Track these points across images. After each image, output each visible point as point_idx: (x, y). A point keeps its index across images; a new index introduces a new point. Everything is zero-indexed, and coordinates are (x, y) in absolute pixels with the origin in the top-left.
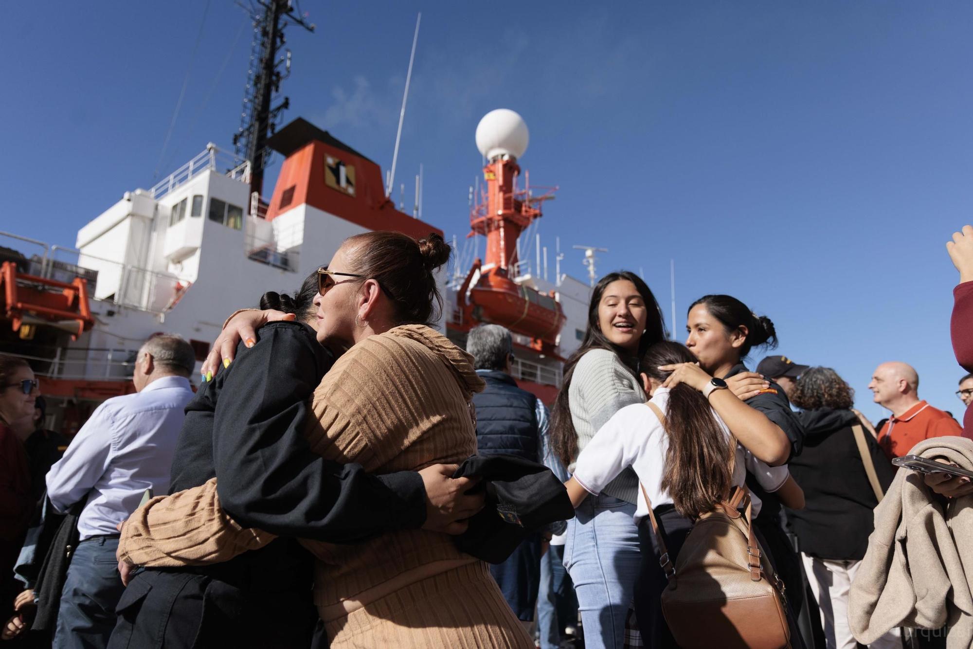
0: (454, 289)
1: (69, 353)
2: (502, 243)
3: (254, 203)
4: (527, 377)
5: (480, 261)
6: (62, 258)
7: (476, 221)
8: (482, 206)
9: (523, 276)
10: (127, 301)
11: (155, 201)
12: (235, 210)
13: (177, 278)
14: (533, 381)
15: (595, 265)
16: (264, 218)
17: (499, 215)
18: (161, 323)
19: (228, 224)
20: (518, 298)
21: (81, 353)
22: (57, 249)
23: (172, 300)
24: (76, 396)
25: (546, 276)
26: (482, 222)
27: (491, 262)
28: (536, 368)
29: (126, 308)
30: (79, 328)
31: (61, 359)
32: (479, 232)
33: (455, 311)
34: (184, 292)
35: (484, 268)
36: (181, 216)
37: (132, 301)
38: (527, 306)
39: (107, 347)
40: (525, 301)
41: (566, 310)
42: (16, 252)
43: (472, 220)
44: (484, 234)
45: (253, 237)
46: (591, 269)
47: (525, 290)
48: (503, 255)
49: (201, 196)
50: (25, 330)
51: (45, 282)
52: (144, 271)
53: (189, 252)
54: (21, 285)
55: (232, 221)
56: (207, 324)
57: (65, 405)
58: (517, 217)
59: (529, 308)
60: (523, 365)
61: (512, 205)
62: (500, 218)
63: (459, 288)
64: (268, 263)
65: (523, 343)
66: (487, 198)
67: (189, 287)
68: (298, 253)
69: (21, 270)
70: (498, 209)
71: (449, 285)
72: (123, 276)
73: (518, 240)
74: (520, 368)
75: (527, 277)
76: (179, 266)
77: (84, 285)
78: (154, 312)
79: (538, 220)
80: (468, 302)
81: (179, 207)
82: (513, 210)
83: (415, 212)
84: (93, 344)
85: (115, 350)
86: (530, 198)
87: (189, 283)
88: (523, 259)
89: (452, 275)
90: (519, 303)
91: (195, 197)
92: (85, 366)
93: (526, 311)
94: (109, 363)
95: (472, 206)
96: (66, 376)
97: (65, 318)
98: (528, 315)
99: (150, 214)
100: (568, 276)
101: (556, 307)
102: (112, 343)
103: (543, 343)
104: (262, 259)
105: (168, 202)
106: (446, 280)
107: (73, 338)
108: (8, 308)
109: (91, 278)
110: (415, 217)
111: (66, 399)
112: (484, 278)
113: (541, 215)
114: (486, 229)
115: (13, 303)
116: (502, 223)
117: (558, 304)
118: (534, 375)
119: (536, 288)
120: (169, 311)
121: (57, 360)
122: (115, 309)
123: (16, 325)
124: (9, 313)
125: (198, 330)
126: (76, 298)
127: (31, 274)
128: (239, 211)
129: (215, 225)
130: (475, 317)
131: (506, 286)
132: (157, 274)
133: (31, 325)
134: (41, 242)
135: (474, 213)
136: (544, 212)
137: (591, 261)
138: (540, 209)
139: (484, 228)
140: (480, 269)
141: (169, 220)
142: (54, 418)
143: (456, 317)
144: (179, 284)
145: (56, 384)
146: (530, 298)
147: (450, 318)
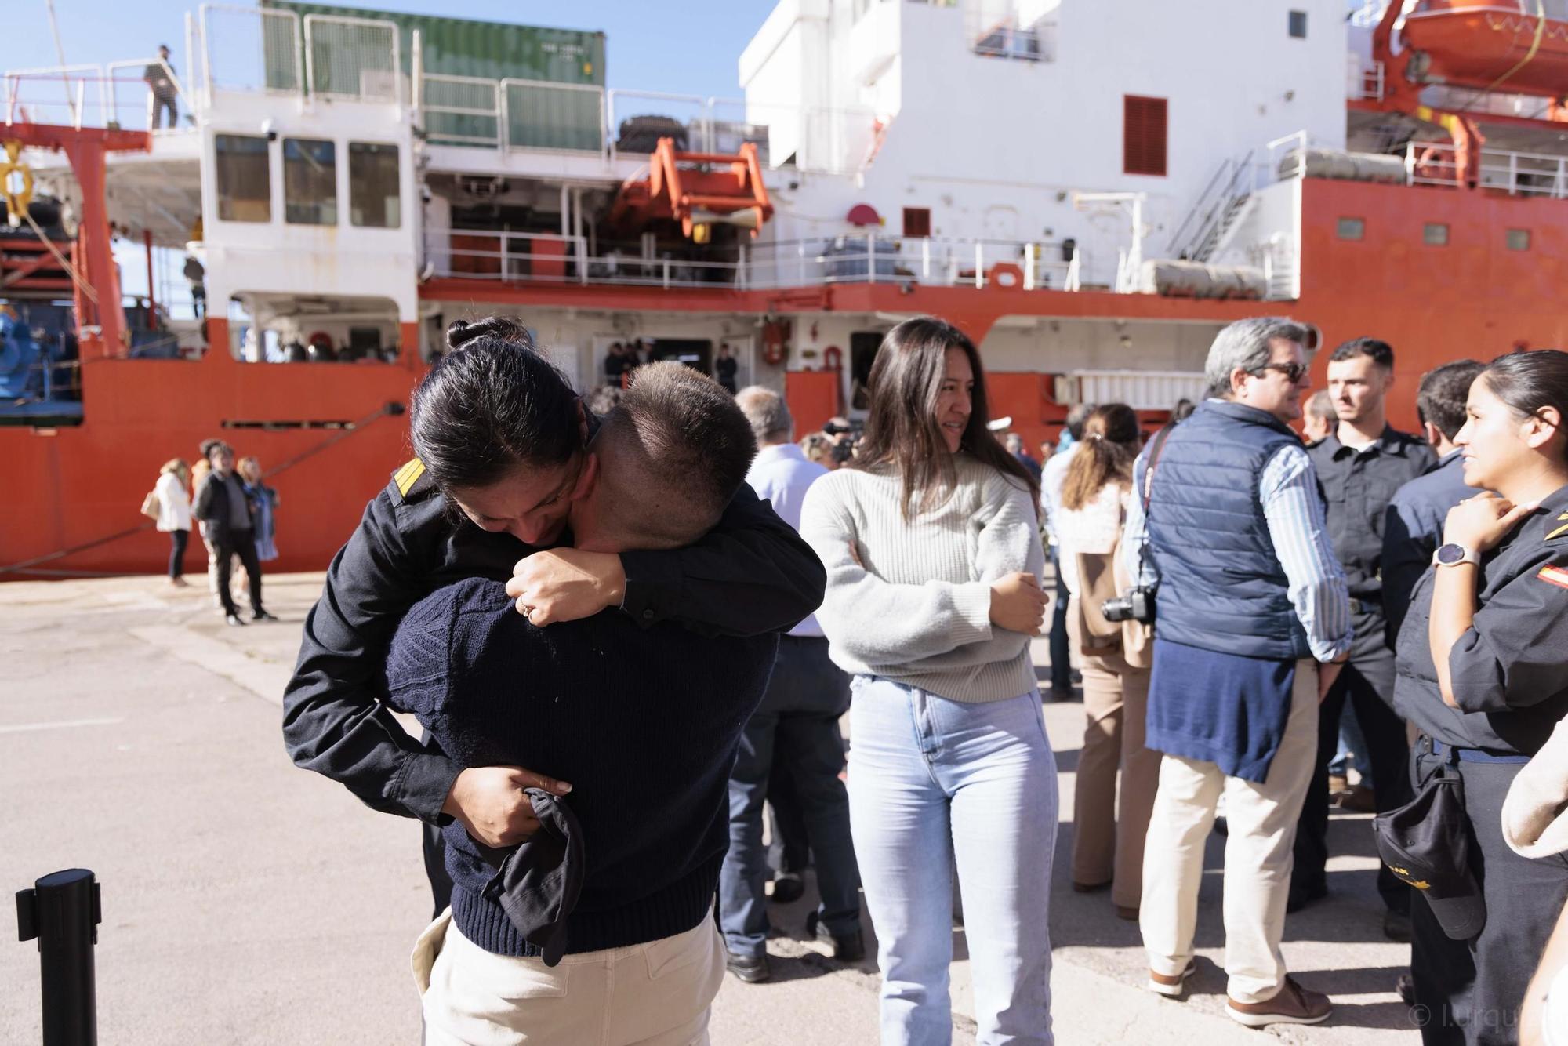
0: (1364, 25)
1: (755, 252)
6: (724, 117)
10: (813, 163)
13: (873, 111)
14: (1545, 195)
18: (858, 188)
20: (1517, 18)
21: (767, 250)
22: (715, 103)
23: (870, 148)
24: (771, 311)
28: (1551, 166)
29: (814, 174)
30: (756, 221)
31: (747, 260)
33: (1368, 73)
34: (886, 133)
37: (818, 161)
38: (1539, 31)
39: (797, 237)
40: (1535, 21)
42: (670, 120)
45: (979, 12)
50: (700, 233)
51: (709, 160)
52: (828, 111)
53: (884, 65)
54: (684, 170)
56: (922, 178)
57: (761, 324)
59: (1544, 34)
60: (1522, 161)
63: (1377, 18)
64: (1004, 56)
65: (1527, 114)
67: (891, 124)
68: (1054, 24)
69: (680, 145)
71: (1355, 19)
72: (801, 125)
74: (1513, 168)
76: (873, 90)
77: (755, 153)
78: (849, 174)
80: (1396, 48)
84: (780, 237)
85: (808, 241)
87: (891, 117)
90: (1519, 29)
92: (775, 269)
93: (1536, 44)
94: (802, 260)
96: (757, 284)
97: (737, 208)
98: (1540, 50)
99: (824, 11)
102: (802, 231)
104: (996, 50)
106: (1349, 10)
107: (754, 233)
108: (674, 205)
109: (760, 139)
111: (761, 314)
115: (679, 199)
120: (870, 166)
121: (741, 265)
122: (798, 179)
123: (687, 227)
124: (677, 212)
125: (911, 190)
126: (748, 175)
127: (693, 152)
130: (1411, 78)
132: (846, 112)
133: (704, 224)
134: (695, 97)
141: (850, 16)
142: (752, 342)
143: (1370, 85)
144: (876, 121)
145: (747, 297)
146: (1546, 12)
147: (1356, 91)
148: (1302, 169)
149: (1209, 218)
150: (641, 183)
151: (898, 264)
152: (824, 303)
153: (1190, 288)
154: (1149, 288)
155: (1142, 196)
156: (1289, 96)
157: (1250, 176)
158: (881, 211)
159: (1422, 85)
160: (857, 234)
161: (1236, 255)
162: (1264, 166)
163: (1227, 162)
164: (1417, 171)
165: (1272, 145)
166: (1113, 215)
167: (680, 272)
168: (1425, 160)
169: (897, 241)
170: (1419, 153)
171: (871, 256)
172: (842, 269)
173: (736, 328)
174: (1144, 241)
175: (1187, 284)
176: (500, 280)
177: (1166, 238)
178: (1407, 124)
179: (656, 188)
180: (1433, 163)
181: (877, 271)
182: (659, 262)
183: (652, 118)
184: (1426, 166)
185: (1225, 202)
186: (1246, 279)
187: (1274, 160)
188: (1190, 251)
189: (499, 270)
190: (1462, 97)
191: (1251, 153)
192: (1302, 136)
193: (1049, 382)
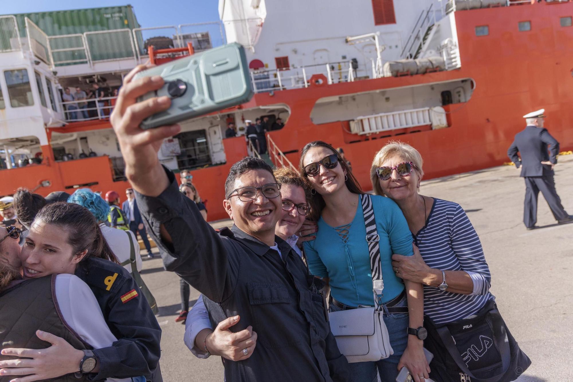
18: (253, 53)
22: (181, 27)
76: (259, 9)
87: (263, 19)
134: (172, 26)
148: (454, 7)
149: (417, 38)
153: (408, 71)
154: (388, 74)
155: (378, 33)
157: (433, 15)
158: (265, 62)
161: (431, 53)
169: (275, 72)
175: (405, 70)
176: (98, 119)
186: (434, 62)
189: (97, 116)
193: (347, 124)
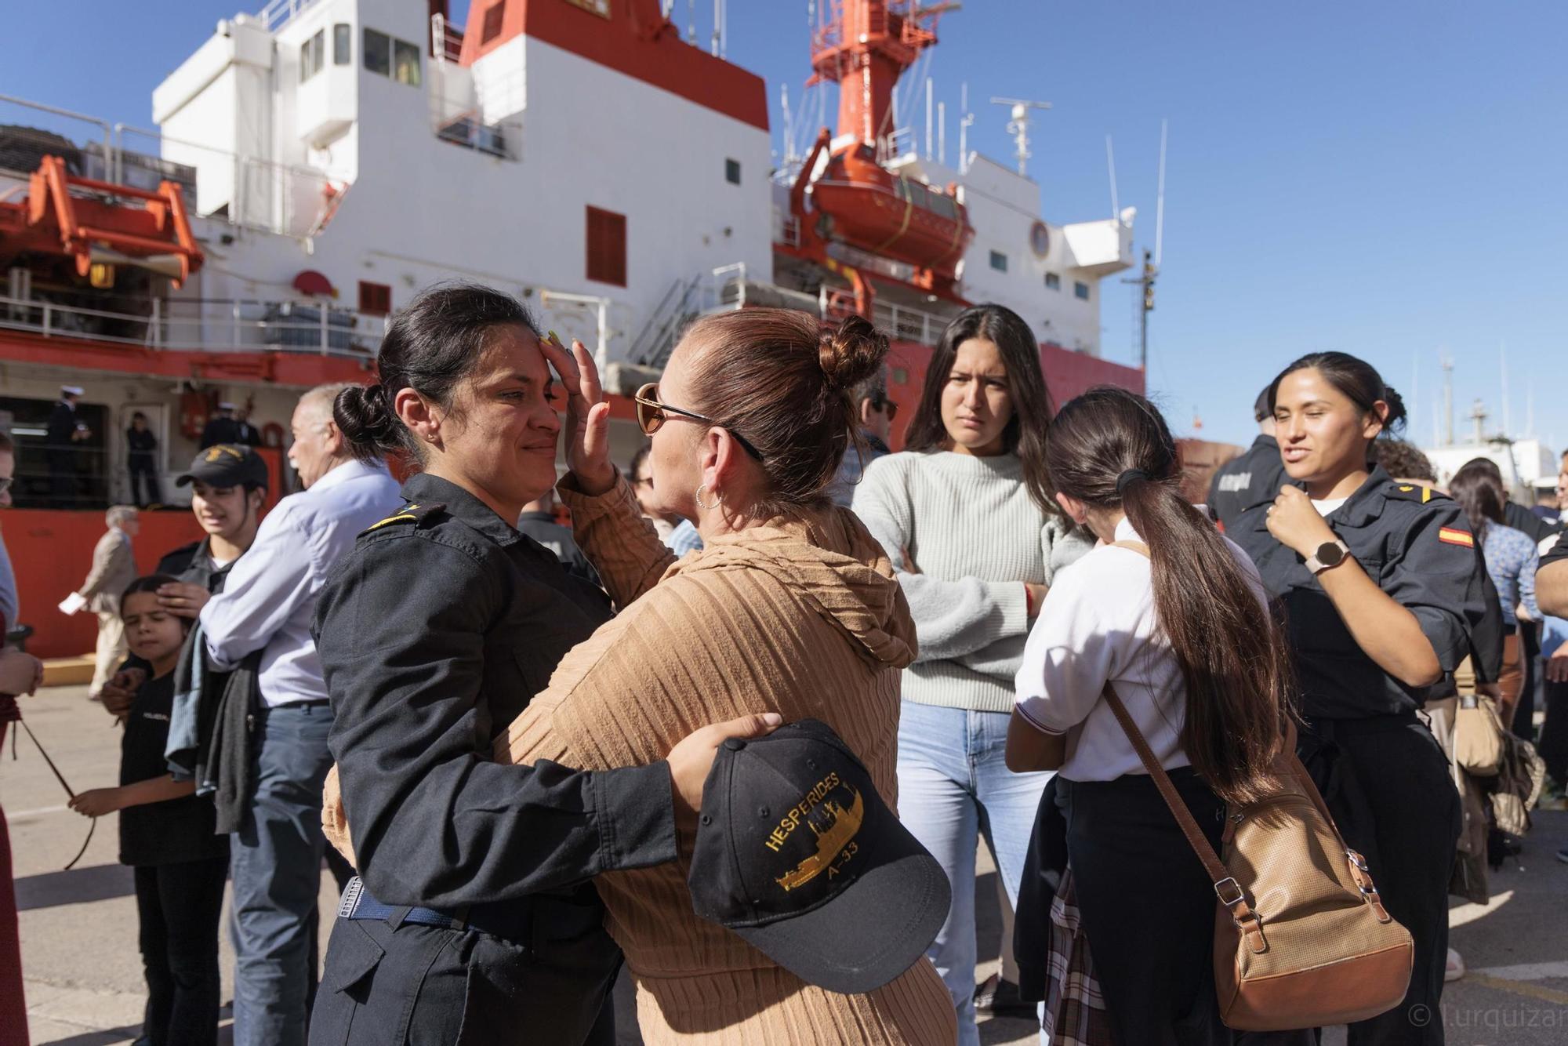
0: (784, 183)
1: (173, 307)
2: (867, 96)
3: (438, 35)
4: (906, 335)
5: (828, 132)
6: (135, 147)
7: (822, 55)
8: (832, 26)
9: (902, 156)
10: (249, 219)
11: (269, 36)
12: (407, 50)
13: (324, 176)
14: (916, 342)
15: (1029, 133)
16: (456, 61)
17: (862, 44)
18: (307, 254)
19: (397, 76)
20: (893, 198)
21: (190, 308)
22: (124, 130)
23: (321, 215)
24: (194, 376)
25: (941, 156)
26: (832, 57)
27: (847, 131)
28: (920, 320)
29: (250, 230)
30: (180, 268)
31: (162, 317)
32: (827, 76)
33: (787, 224)
34: (340, 200)
35: (837, 145)
36: (318, 64)
37: (257, 217)
38: (908, 212)
39: (230, 297)
40: (905, 204)
41: (974, 219)
42: (60, 138)
43: (814, 54)
44: (835, 80)
45: (442, 99)
46: (1021, 140)
47: (906, 184)
48: (867, 118)
49: (347, 26)
50: (100, 274)
51: (114, 191)
52: (269, 165)
53: (338, 130)
54: (78, 196)
55: (403, 69)
56: (381, 254)
57: (179, 390)
58: (894, 45)
59: (912, 216)
60: (901, 314)
61: (886, 24)
62: (864, 49)
63: (792, 181)
64: (471, 146)
65: (901, 277)
66: (841, 11)
67: (346, 192)
68: (519, 126)
69: (73, 167)
70: (860, 32)
71: (777, 178)
72: (237, 174)
73: (895, 90)
74: (895, 318)
75: (910, 158)
76: (325, 153)
77: (178, 193)
78: (295, 235)
79: (931, 50)
80: (808, 207)
81: (312, 47)
82: (886, 34)
83: (714, 43)
84: (208, 292)
85: (245, 302)
86: (918, 10)
87: (346, 184)
88: (902, 127)
89: (781, 157)
90: (894, 208)
91: (338, 27)
92: (200, 328)
93: (906, 221)
94: (238, 322)
95: (815, 26)
96: (175, 344)
97: (154, 252)
98: (910, 228)
99: (265, 60)
100: (980, 155)
101: (958, 213)
102: (236, 289)
103: (935, 276)
104: (461, 139)
105: (293, 36)
106: (771, 168)
107: (175, 284)
108: (65, 237)
109: (185, 179)
110: (715, 53)
111: (180, 380)
112: (836, 163)
113: (936, 41)
114: (839, 71)
115: (72, 230)
116: (866, 59)
117: (961, 208)
118: (918, 331)
119: (924, 180)
120: (320, 233)
121: (155, 319)
122: (233, 233)
123: (82, 265)
124: (68, 246)
125: (369, 265)
126: (169, 216)
127: (90, 177)
128: (414, 51)
129: (375, 78)
130: (820, 233)
131: (873, 177)
132: (292, 169)
133: (105, 264)
134: (97, 119)
135: (818, 39)
136: (940, 37)
137: (1022, 126)
138: (935, 29)
139: (834, 68)
140: (828, 148)
141: (298, 70)
142: (166, 410)
143: (789, 233)
144: (329, 186)
145: (160, 357)
146: (913, 198)
147: (778, 236)
148: (742, 295)
149: (664, 330)
150: (16, 206)
151: (354, 340)
152: (264, 372)
154: (614, 387)
155: (607, 301)
156: (728, 232)
157: (698, 297)
158: (335, 281)
159: (828, 240)
160: (307, 303)
162: (710, 291)
163: (678, 282)
164: (829, 310)
165: (717, 272)
166: (579, 317)
167: (66, 320)
168: (834, 302)
169: (355, 315)
170: (829, 295)
171: (324, 326)
172: (286, 337)
173: (143, 393)
174: (608, 343)
177: (626, 343)
178: (817, 271)
179: (37, 212)
180: (839, 306)
181: (330, 345)
182: (36, 304)
183: (31, 130)
184: (835, 308)
185: (678, 317)
187: (718, 286)
188: (649, 358)
190: (857, 256)
191: (699, 277)
192: (741, 266)
